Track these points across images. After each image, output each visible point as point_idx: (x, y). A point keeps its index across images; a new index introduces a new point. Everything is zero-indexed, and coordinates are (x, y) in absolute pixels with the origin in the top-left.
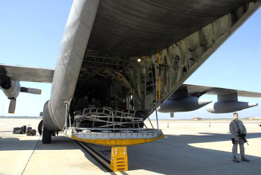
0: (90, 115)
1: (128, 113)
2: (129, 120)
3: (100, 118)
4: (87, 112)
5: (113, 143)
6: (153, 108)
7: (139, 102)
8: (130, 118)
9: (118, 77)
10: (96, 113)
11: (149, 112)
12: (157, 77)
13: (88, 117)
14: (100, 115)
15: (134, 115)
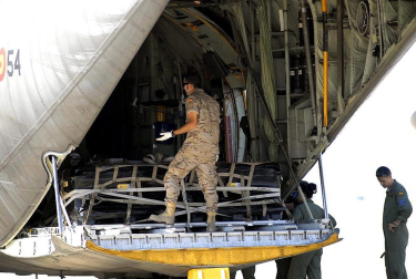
0: (114, 186)
1: (232, 174)
2: (233, 196)
3: (145, 195)
4: (105, 176)
5: (191, 259)
6: (310, 154)
7: (269, 131)
8: (235, 187)
9: (188, 22)
10: (133, 178)
11: (300, 168)
12: (319, 53)
13: (110, 193)
14: (144, 185)
15: (250, 178)
